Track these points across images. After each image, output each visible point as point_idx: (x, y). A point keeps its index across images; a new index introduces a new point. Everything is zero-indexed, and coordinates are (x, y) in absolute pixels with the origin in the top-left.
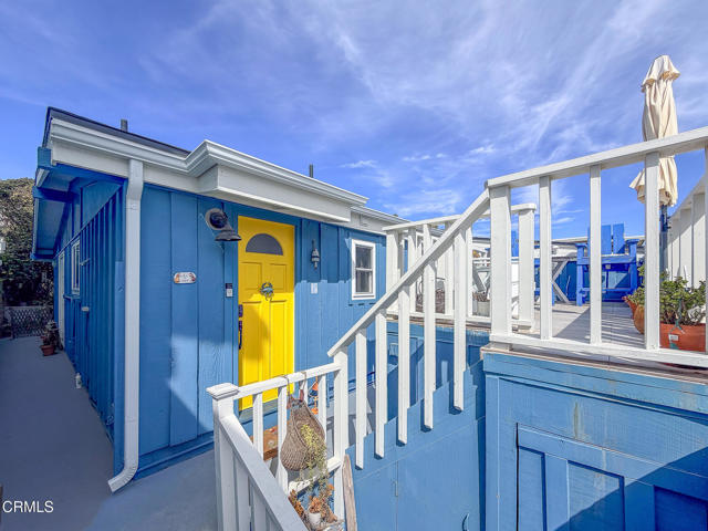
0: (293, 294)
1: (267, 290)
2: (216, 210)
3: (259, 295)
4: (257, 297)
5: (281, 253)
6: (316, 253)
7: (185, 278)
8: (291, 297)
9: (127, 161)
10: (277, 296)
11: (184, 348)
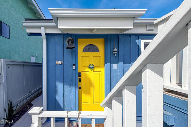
0: (104, 69)
1: (92, 67)
2: (70, 38)
3: (88, 69)
4: (87, 70)
5: (99, 51)
6: (116, 49)
7: (59, 62)
8: (103, 70)
9: (40, 28)
10: (96, 70)
11: (60, 86)
